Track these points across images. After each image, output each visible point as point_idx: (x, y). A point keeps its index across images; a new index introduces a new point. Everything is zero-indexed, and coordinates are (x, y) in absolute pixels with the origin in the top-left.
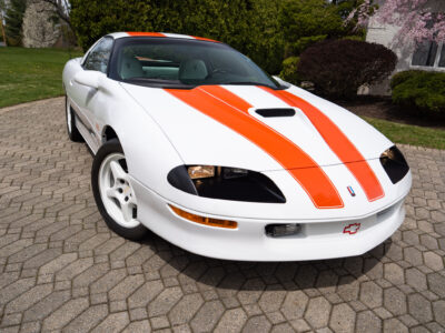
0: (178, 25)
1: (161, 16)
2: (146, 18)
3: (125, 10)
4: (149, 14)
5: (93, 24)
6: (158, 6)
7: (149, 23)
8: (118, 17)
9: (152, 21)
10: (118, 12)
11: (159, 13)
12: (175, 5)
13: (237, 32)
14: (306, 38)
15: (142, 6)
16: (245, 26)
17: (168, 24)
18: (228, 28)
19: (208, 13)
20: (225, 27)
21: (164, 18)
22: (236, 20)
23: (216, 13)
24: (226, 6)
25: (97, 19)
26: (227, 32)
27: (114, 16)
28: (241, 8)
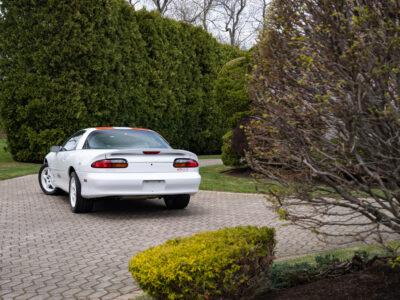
0: (114, 102)
2: (79, 98)
3: (56, 91)
4: (82, 94)
5: (19, 108)
7: (82, 103)
8: (48, 99)
9: (85, 101)
10: (49, 93)
11: (93, 91)
12: (112, 81)
13: (190, 102)
14: (240, 113)
15: (75, 86)
16: (200, 93)
17: (103, 102)
18: (178, 98)
19: (151, 84)
20: (173, 97)
21: (98, 95)
22: (188, 88)
23: (161, 82)
24: (173, 74)
25: (24, 102)
26: (176, 103)
27: (44, 99)
28: (194, 73)
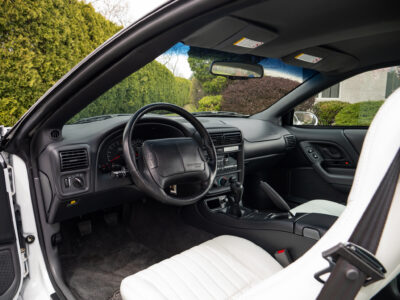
1: (49, 64)
6: (44, 52)
